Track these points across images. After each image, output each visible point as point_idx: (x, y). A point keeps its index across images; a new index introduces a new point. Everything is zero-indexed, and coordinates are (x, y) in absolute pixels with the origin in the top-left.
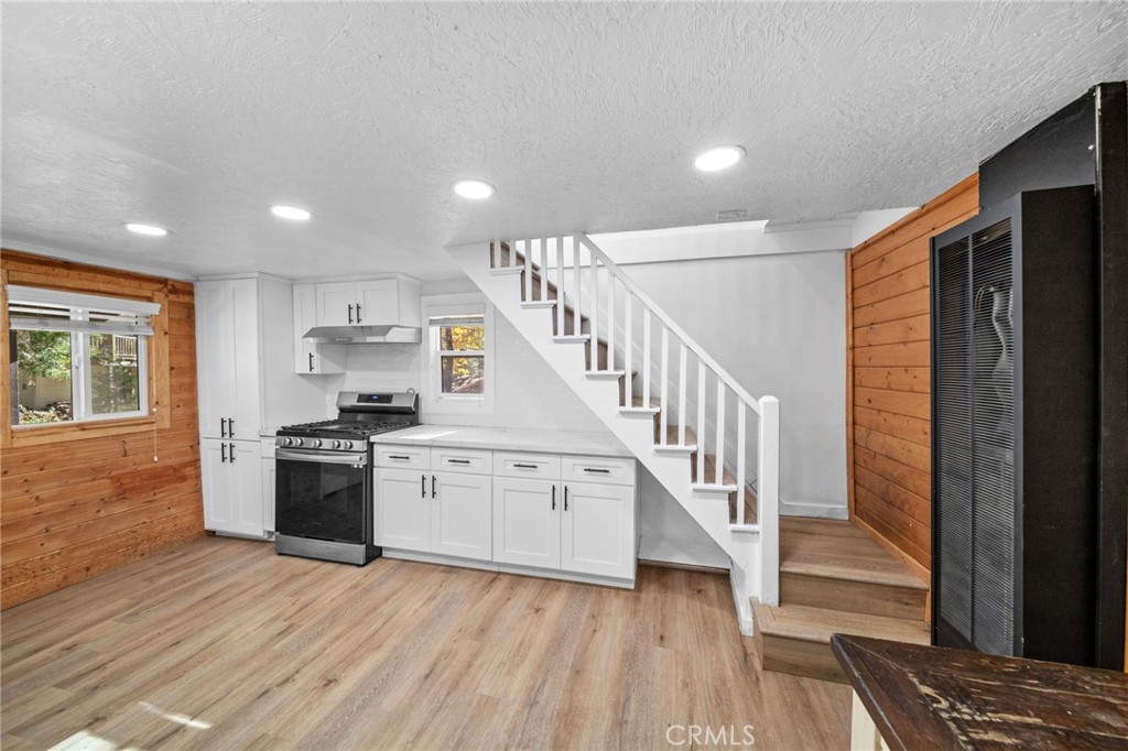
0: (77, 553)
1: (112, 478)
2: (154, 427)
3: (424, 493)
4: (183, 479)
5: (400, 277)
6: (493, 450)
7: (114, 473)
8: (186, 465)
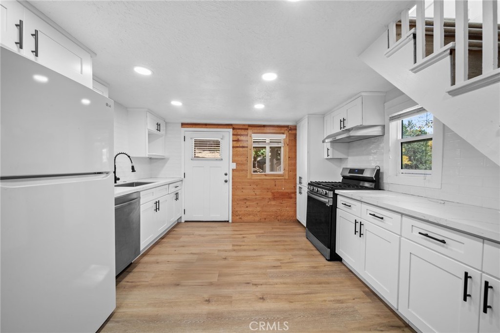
0: (263, 213)
1: (272, 192)
2: (283, 178)
3: (356, 232)
4: (291, 198)
5: (363, 94)
6: (402, 214)
7: (273, 191)
8: (292, 193)
